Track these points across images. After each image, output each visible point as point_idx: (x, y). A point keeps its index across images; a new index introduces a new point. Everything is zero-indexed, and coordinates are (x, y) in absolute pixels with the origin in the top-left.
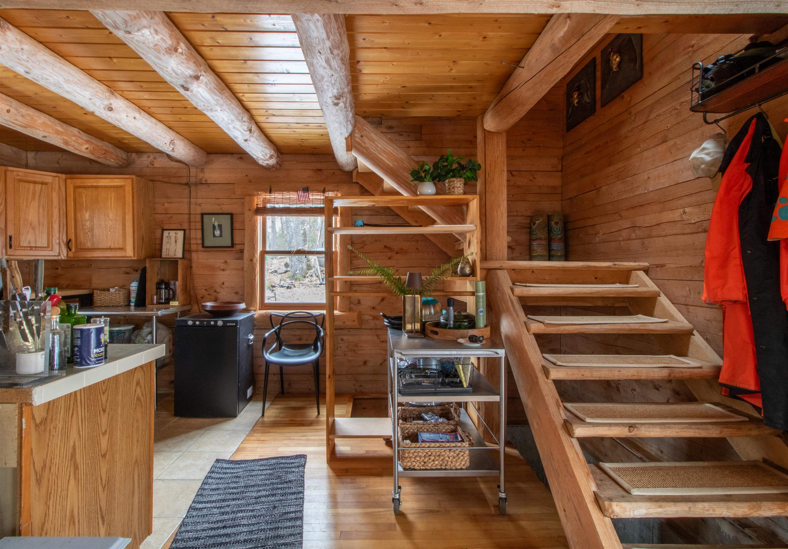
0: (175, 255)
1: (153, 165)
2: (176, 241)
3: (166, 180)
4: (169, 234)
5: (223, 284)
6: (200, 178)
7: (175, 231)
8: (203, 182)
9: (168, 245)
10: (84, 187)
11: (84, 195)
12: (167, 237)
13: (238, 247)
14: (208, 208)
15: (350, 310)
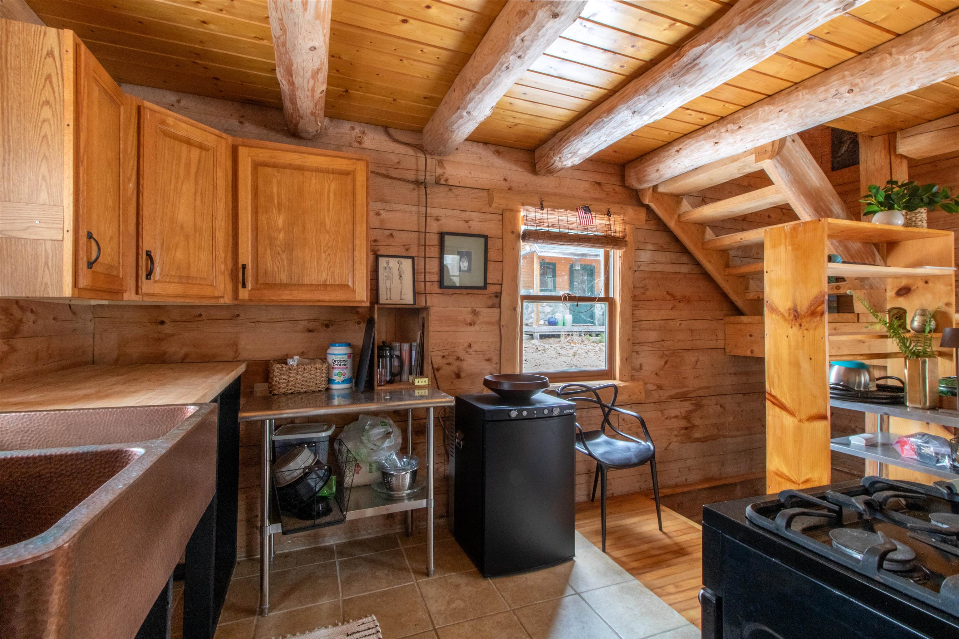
0: (401, 299)
1: (360, 143)
2: (400, 276)
3: (383, 171)
4: (388, 263)
5: (470, 346)
6: (438, 174)
7: (397, 260)
8: (442, 182)
9: (388, 282)
10: (275, 166)
11: (274, 181)
12: (385, 268)
13: (492, 289)
14: (450, 225)
15: (633, 378)
